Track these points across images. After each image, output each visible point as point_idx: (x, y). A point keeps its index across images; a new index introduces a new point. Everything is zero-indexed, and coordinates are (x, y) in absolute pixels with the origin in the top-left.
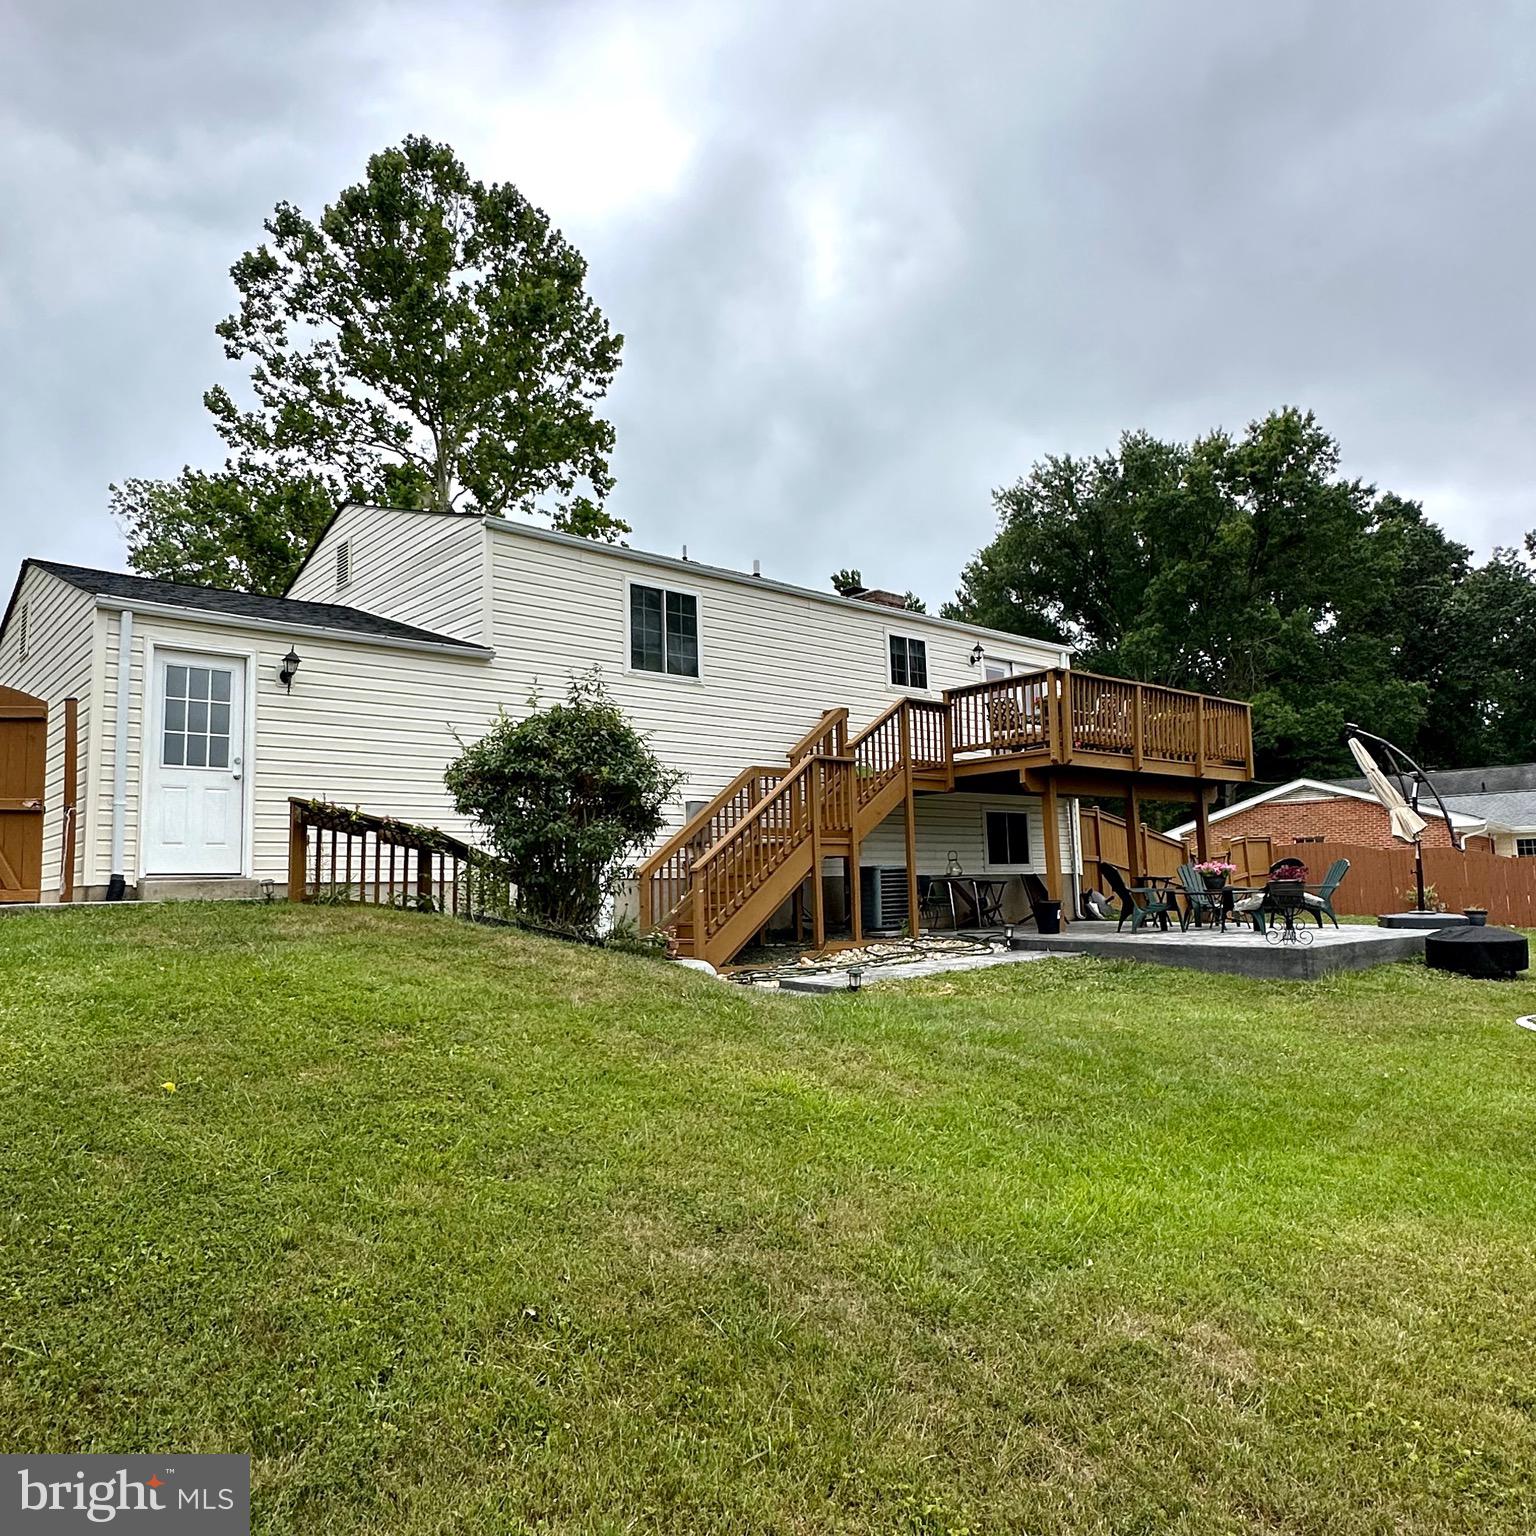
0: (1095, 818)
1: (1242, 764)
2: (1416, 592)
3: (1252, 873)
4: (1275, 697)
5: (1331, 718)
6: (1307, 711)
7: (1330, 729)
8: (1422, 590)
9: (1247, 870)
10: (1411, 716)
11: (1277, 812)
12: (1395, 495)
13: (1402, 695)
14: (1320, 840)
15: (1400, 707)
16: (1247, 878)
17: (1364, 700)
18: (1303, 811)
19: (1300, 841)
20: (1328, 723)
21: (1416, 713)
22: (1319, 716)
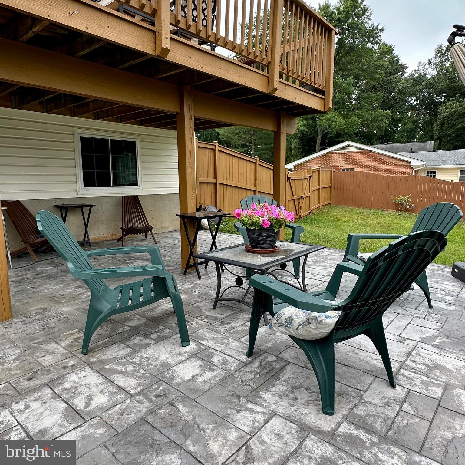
0: (214, 150)
1: (323, 92)
2: (388, 80)
3: (322, 186)
4: (337, 114)
5: (356, 123)
6: (348, 120)
7: (355, 127)
8: (390, 79)
9: (319, 185)
10: (383, 124)
11: (335, 157)
12: (386, 43)
13: (382, 116)
14: (352, 169)
15: (380, 120)
16: (319, 189)
17: (368, 117)
18: (346, 156)
19: (343, 170)
20: (355, 125)
21: (385, 123)
22: (352, 122)
